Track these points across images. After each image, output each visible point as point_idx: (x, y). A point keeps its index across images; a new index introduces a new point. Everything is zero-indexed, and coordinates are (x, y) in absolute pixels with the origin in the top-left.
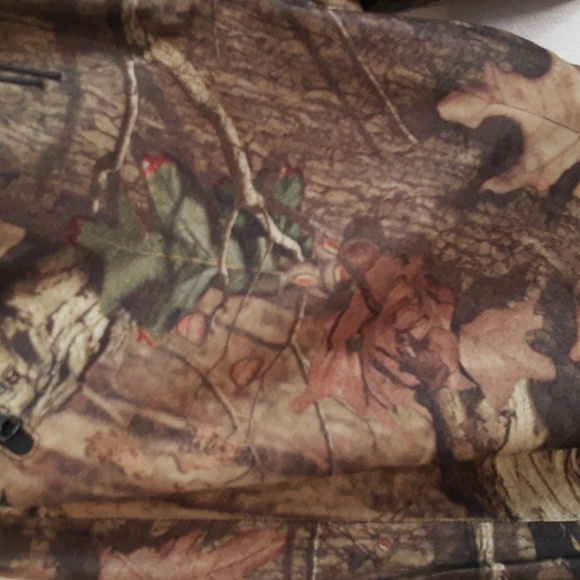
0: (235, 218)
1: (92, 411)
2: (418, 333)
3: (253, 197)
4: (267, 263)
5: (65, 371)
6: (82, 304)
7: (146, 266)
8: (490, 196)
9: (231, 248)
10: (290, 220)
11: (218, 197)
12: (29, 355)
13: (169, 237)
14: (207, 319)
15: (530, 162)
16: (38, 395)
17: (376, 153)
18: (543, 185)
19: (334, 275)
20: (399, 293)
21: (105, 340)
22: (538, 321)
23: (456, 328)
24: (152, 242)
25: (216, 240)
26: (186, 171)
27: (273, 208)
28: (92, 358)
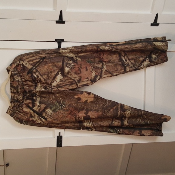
0: (61, 104)
1: (51, 118)
2: (75, 113)
3: (62, 103)
4: (63, 108)
5: (49, 115)
6: (50, 110)
7: (54, 108)
8: (79, 102)
9: (60, 106)
10: (64, 104)
11: (59, 103)
12: (47, 114)
13: (56, 106)
14: (59, 112)
15: (82, 100)
16: (47, 117)
17: (70, 100)
18: (84, 101)
19: (67, 109)
20: (73, 110)
21: (52, 113)
22: (85, 112)
23: (78, 112)
24: (55, 106)
25: (59, 106)
26: (57, 101)
27: (63, 104)
28: (51, 114)
